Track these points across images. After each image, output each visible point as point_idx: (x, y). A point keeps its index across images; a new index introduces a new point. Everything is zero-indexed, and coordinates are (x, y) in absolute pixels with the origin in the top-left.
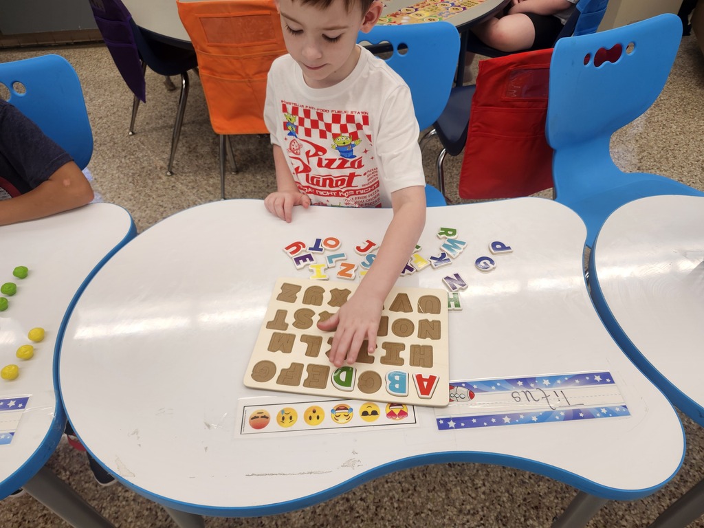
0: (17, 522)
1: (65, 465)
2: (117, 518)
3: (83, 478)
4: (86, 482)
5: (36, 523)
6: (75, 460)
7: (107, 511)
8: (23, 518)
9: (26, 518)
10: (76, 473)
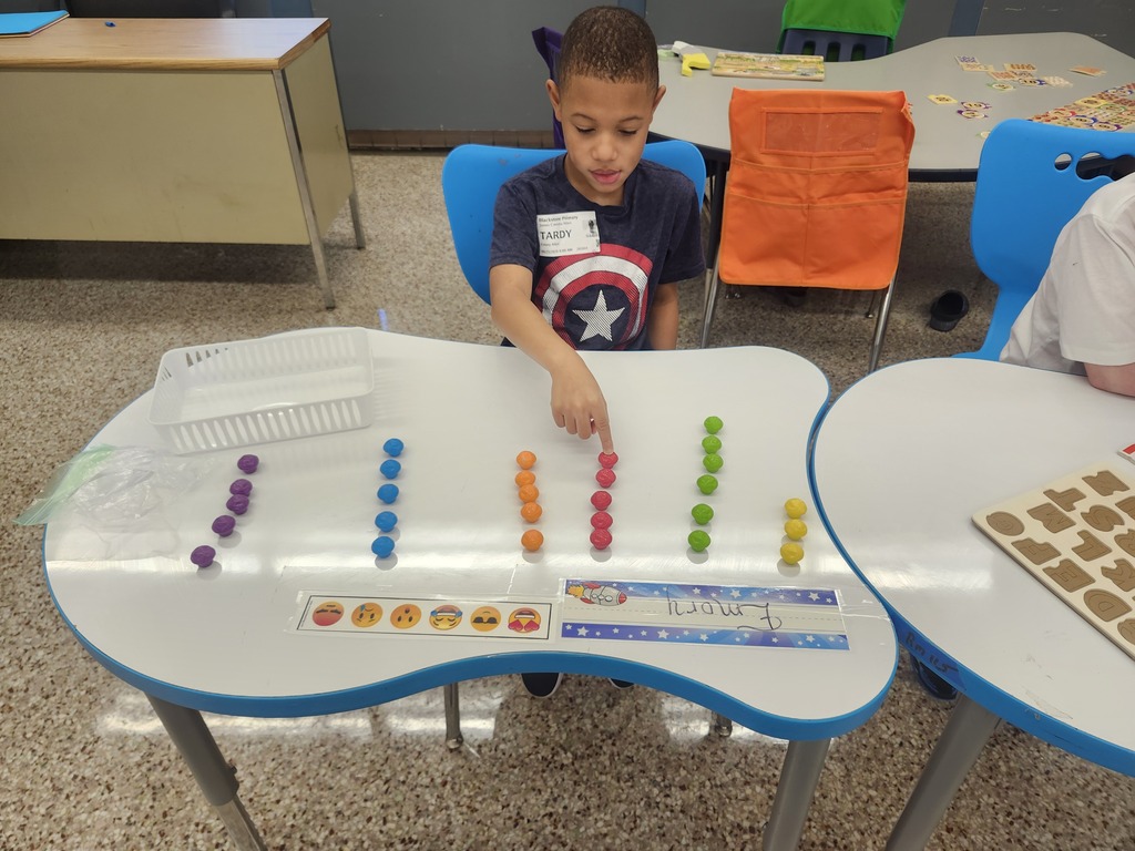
0: (510, 818)
1: (562, 742)
2: (664, 835)
3: (594, 766)
4: (601, 773)
5: (540, 824)
6: (575, 737)
7: (645, 822)
8: (518, 814)
9: (522, 814)
10: (582, 757)
